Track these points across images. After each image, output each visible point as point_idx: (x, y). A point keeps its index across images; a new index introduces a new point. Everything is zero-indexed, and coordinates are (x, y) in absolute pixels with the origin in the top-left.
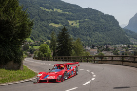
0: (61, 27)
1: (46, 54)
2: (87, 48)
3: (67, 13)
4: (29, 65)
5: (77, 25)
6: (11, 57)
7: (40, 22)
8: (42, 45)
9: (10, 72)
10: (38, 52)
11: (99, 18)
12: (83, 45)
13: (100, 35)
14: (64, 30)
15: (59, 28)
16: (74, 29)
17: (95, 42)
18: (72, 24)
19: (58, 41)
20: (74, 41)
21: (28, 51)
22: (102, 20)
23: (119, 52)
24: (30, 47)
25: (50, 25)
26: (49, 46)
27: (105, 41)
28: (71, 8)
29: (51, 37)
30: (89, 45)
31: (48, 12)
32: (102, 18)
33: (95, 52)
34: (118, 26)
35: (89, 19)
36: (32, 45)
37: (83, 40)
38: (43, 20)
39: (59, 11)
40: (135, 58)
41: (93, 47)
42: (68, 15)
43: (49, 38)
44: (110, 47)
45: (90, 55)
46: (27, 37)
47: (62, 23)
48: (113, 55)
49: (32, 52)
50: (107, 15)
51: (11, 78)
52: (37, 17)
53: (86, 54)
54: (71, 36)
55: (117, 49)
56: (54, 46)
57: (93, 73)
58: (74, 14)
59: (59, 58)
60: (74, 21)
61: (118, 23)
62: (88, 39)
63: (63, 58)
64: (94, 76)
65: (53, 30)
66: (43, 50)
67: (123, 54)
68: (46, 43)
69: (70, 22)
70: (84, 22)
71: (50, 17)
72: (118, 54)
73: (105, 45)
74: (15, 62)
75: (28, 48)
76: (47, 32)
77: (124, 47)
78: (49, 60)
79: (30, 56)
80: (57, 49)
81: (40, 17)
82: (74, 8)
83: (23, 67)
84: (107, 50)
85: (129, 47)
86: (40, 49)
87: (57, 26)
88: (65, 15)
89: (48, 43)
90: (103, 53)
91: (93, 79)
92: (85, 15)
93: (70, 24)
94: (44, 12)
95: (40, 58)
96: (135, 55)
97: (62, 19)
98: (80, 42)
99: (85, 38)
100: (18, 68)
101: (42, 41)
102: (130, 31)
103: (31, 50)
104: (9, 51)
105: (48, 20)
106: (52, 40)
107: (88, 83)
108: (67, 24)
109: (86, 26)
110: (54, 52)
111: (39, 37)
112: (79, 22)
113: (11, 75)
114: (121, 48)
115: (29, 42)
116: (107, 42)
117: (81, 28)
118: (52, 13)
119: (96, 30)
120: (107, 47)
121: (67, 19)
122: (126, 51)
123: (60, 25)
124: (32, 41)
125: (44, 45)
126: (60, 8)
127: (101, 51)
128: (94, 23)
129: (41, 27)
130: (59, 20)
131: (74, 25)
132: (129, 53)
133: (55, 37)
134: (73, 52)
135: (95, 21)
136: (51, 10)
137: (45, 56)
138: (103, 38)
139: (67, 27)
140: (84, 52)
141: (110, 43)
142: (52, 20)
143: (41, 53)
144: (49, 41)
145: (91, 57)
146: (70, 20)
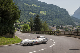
0: (36, 14)
1: (27, 29)
2: (50, 27)
3: (40, 7)
4: (18, 36)
5: (45, 14)
6: (8, 31)
7: (24, 12)
8: (25, 25)
9: (8, 39)
10: (23, 28)
11: (57, 10)
12: (48, 25)
13: (58, 20)
14: (38, 16)
15: (35, 15)
16: (43, 16)
17: (55, 23)
18: (42, 13)
19: (34, 22)
20: (43, 23)
21: (17, 28)
22: (59, 11)
23: (68, 29)
24: (18, 25)
25: (30, 13)
26: (29, 25)
27: (60, 23)
28: (42, 4)
29: (30, 20)
30: (51, 25)
31: (29, 6)
32: (59, 10)
33: (54, 29)
34: (68, 15)
35: (52, 10)
36: (19, 25)
37: (48, 22)
38: (26, 11)
39: (35, 6)
40: (78, 33)
41: (53, 26)
42: (40, 8)
43: (29, 21)
44: (63, 27)
45: (52, 31)
46: (17, 20)
47: (37, 13)
48: (64, 31)
49: (19, 28)
50: (62, 9)
51: (8, 42)
52: (23, 9)
53: (50, 30)
54: (41, 20)
55: (67, 28)
56: (32, 25)
57: (54, 41)
58: (43, 8)
59: (34, 32)
60: (43, 12)
61: (68, 13)
62: (51, 22)
63: (36, 32)
64: (55, 42)
65: (31, 16)
66: (26, 27)
67: (70, 31)
68: (27, 23)
69: (41, 12)
70: (49, 12)
71: (30, 9)
72: (67, 30)
73: (60, 25)
74: (10, 33)
75: (17, 26)
76: (28, 17)
77: (71, 27)
78: (29, 33)
79: (18, 31)
80: (33, 27)
81: (24, 9)
82: (43, 4)
83: (14, 37)
84: (61, 28)
85: (74, 27)
86: (24, 27)
87: (33, 14)
88: (38, 8)
89: (28, 24)
90: (59, 30)
91: (54, 44)
92: (49, 8)
93: (41, 13)
94: (26, 6)
95: (24, 31)
96: (77, 31)
97: (36, 10)
98: (46, 24)
99: (49, 21)
100: (12, 37)
101: (25, 22)
102: (75, 18)
103: (19, 27)
104: (7, 27)
105: (28, 10)
106: (31, 22)
107: (51, 46)
108: (39, 13)
109: (50, 14)
110: (32, 28)
111: (23, 20)
112: (46, 12)
113: (8, 41)
114: (69, 27)
115: (18, 23)
116: (62, 24)
117: (47, 15)
118: (31, 7)
119: (55, 17)
120: (61, 27)
121: (39, 10)
122: (72, 29)
123: (35, 14)
124: (19, 22)
125: (26, 24)
126: (35, 4)
127: (58, 29)
128: (54, 13)
129: (25, 15)
130: (35, 11)
131: (43, 14)
132: (74, 30)
133: (33, 20)
134: (42, 29)
135: (55, 11)
136: (30, 5)
137: (27, 30)
138: (59, 21)
139: (39, 15)
140: (48, 29)
141: (63, 24)
142: (31, 10)
143: (25, 29)
144: (29, 22)
145: (52, 32)
146: (41, 11)
